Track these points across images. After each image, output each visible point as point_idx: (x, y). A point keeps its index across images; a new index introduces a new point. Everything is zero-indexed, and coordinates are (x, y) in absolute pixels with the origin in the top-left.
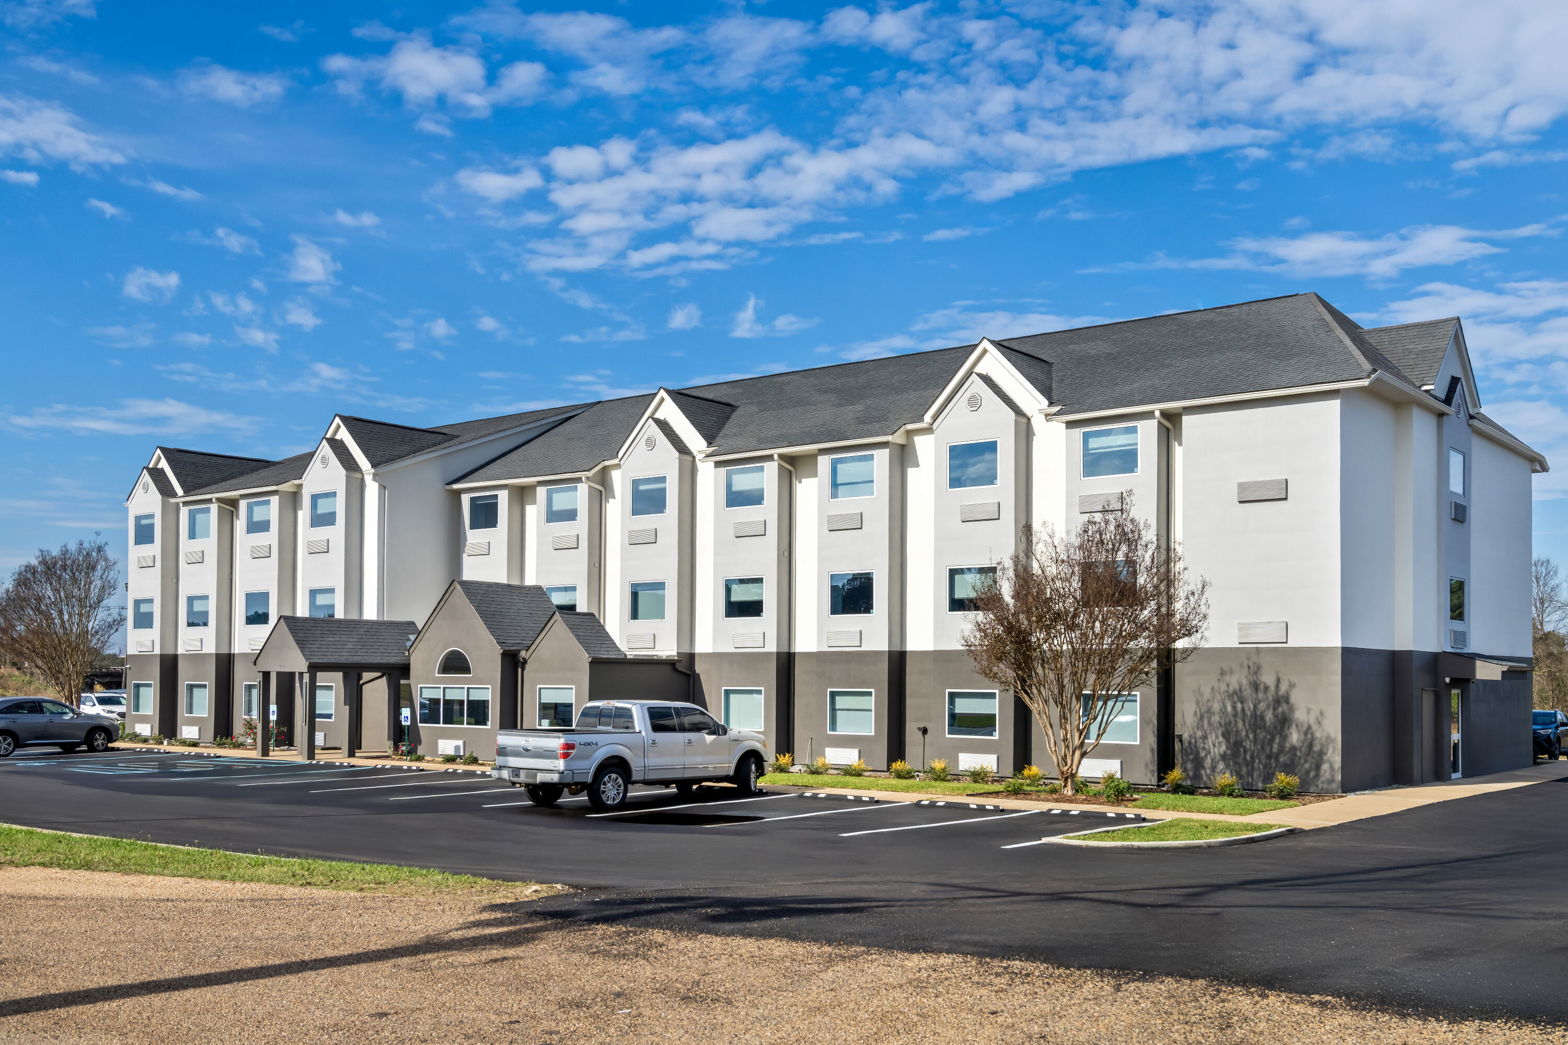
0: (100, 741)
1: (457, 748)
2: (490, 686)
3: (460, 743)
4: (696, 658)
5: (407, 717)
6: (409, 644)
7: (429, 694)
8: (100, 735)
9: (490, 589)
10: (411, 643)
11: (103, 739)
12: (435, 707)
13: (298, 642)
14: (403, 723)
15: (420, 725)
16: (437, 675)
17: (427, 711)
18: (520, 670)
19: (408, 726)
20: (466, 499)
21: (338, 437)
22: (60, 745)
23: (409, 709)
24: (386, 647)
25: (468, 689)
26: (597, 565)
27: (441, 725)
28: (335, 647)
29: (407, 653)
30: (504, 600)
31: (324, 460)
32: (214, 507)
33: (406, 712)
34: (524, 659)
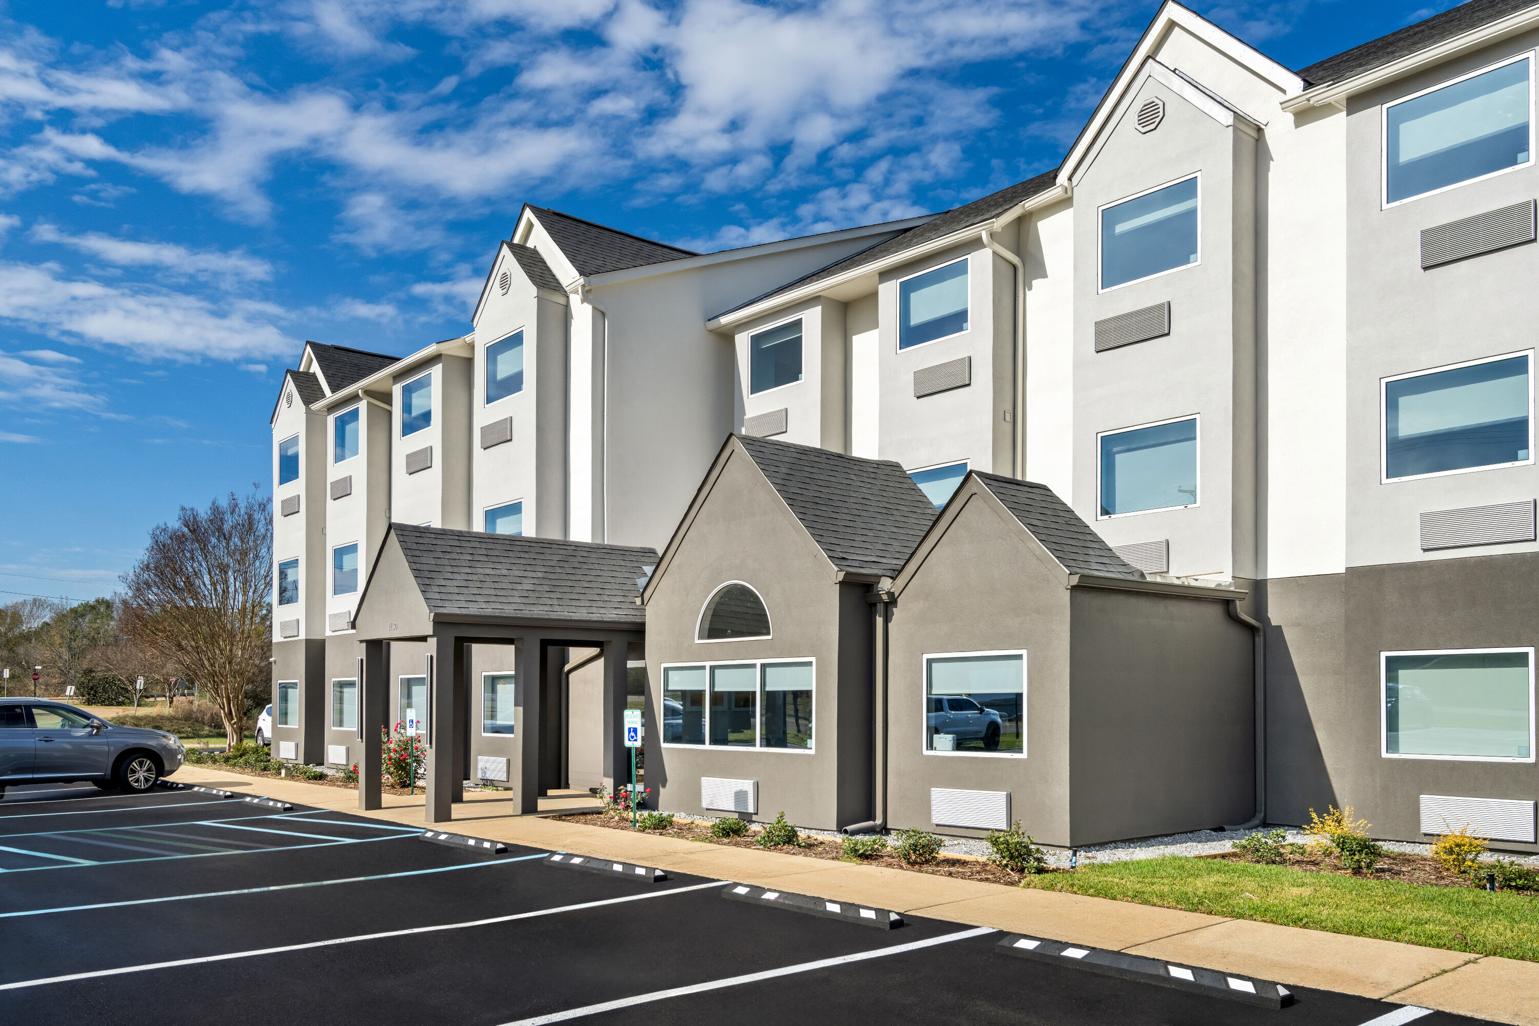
0: (140, 774)
1: (740, 796)
2: (813, 659)
3: (747, 785)
4: (1270, 589)
5: (635, 730)
6: (642, 581)
7: (681, 682)
8: (141, 764)
9: (804, 457)
10: (646, 580)
11: (149, 770)
12: (694, 709)
13: (418, 573)
14: (628, 744)
15: (664, 745)
16: (697, 641)
17: (680, 721)
18: (879, 621)
19: (636, 749)
20: (743, 343)
21: (530, 244)
22: (94, 780)
23: (638, 713)
24: (600, 591)
25: (764, 666)
26: (1009, 417)
27: (707, 746)
28: (496, 585)
29: (638, 601)
30: (833, 479)
31: (505, 283)
32: (362, 406)
33: (632, 718)
34: (890, 594)
